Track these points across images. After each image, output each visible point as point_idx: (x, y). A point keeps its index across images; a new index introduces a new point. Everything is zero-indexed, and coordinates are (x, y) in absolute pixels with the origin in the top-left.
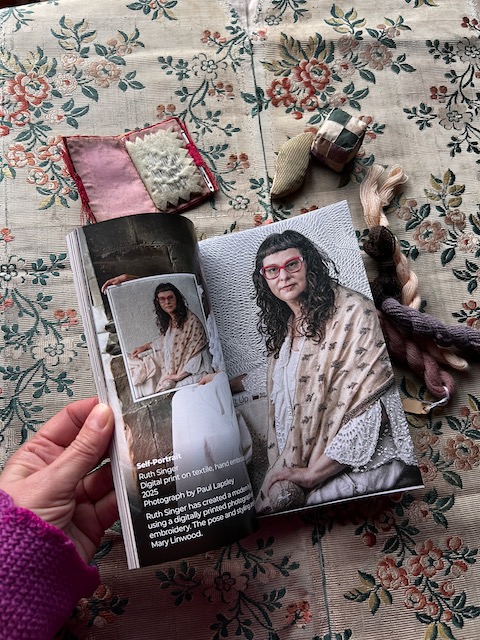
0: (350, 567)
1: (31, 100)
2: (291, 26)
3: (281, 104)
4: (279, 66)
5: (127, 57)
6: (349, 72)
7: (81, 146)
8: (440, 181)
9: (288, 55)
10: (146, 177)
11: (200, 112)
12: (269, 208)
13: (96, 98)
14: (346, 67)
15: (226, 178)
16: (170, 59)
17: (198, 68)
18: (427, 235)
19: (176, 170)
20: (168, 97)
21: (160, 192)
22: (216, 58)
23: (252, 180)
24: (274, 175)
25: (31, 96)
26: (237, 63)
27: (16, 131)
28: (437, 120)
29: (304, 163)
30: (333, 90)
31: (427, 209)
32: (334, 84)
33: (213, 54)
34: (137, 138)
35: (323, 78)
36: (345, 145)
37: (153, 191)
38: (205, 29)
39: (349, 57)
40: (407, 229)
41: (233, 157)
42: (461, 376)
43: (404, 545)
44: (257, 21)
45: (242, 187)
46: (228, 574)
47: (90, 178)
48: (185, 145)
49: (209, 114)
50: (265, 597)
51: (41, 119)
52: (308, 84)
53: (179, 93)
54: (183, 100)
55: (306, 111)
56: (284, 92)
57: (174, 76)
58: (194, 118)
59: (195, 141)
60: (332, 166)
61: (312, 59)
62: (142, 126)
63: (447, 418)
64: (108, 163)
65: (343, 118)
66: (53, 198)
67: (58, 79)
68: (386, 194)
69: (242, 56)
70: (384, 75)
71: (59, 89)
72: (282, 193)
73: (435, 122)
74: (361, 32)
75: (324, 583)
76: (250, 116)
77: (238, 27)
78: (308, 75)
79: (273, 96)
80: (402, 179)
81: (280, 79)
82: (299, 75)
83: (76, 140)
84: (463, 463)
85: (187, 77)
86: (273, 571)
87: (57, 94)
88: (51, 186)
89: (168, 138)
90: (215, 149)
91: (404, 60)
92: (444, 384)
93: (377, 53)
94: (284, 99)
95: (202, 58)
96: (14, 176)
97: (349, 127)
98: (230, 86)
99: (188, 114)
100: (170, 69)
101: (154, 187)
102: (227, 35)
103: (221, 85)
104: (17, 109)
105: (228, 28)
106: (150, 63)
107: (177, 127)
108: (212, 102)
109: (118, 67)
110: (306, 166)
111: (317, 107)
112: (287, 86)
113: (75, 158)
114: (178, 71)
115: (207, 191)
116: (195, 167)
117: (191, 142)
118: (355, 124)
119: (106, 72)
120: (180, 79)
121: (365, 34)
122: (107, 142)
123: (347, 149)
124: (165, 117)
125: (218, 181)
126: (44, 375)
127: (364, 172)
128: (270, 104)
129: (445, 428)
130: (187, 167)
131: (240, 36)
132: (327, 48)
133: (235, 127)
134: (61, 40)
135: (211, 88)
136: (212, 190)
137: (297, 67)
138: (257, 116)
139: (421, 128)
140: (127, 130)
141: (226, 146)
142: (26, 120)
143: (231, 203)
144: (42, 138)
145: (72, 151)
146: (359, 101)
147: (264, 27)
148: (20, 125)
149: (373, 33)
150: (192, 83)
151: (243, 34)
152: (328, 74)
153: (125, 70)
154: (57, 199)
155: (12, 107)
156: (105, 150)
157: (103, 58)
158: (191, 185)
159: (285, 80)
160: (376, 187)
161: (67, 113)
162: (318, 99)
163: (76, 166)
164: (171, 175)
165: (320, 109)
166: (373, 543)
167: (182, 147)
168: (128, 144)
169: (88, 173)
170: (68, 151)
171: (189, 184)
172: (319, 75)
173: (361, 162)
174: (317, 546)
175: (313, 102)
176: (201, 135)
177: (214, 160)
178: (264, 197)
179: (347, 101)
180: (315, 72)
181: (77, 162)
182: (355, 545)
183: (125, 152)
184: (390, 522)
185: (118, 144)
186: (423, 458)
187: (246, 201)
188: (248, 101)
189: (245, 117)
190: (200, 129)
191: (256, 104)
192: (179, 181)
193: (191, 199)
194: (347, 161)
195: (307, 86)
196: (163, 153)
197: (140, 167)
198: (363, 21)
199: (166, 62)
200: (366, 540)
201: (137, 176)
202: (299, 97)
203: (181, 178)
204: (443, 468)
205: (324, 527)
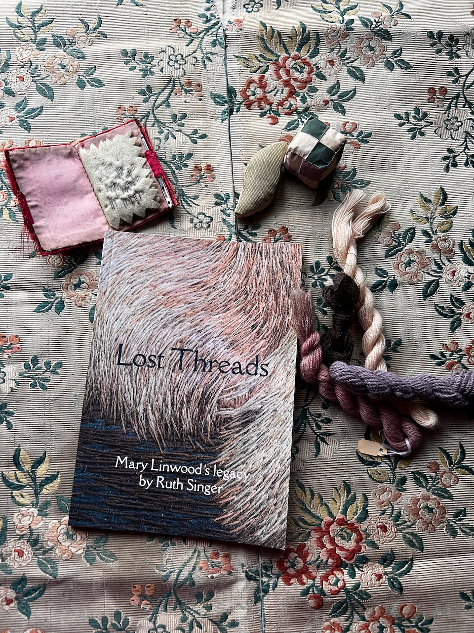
0: (293, 629)
2: (274, 13)
3: (255, 106)
4: (256, 62)
5: (88, 50)
6: (336, 68)
7: (26, 159)
8: (430, 201)
9: (267, 49)
10: (100, 191)
11: (164, 114)
12: (233, 230)
13: (51, 98)
14: (332, 63)
15: (189, 192)
16: (134, 53)
17: (163, 64)
18: (408, 264)
19: (130, 183)
20: (131, 98)
21: (113, 208)
22: (185, 51)
23: (217, 196)
24: (240, 191)
26: (208, 58)
28: (433, 127)
29: (274, 178)
30: (314, 90)
31: (411, 234)
32: (316, 82)
33: (182, 48)
34: (92, 146)
35: (305, 75)
36: (319, 162)
37: (106, 206)
38: (174, 16)
39: (336, 50)
40: (387, 256)
41: (197, 168)
43: (353, 609)
44: (234, 8)
45: (204, 204)
47: (36, 196)
48: (143, 152)
49: (174, 116)
52: (287, 83)
54: (146, 101)
55: (282, 115)
56: (259, 92)
57: (137, 73)
58: (157, 121)
59: (156, 148)
60: (306, 183)
61: (294, 53)
62: (99, 131)
63: (413, 472)
64: (57, 177)
65: (318, 130)
66: (1, 210)
67: (12, 74)
68: (362, 224)
69: (213, 50)
70: (377, 74)
71: (14, 87)
72: (247, 212)
73: (428, 131)
74: (352, 21)
76: (219, 121)
77: (212, 15)
78: (288, 73)
79: (246, 98)
81: (256, 77)
82: (277, 72)
83: (20, 152)
84: (426, 524)
85: (152, 73)
86: (210, 627)
87: (9, 93)
89: (124, 145)
90: (177, 159)
91: (400, 55)
93: (369, 46)
94: (259, 100)
95: (170, 51)
97: (324, 140)
98: (199, 85)
99: (151, 117)
100: (133, 64)
101: (107, 202)
103: (189, 83)
105: (200, 16)
106: (111, 57)
107: (137, 131)
108: (179, 103)
109: (77, 62)
110: (276, 181)
111: (296, 110)
112: (263, 86)
113: (19, 174)
114: (143, 66)
115: (165, 206)
116: (152, 180)
117: (151, 149)
118: (331, 138)
119: (64, 67)
120: (144, 76)
121: (357, 24)
122: (57, 152)
123: (320, 167)
124: (126, 120)
125: (178, 195)
128: (243, 107)
129: (410, 484)
130: (143, 180)
131: (215, 25)
132: (312, 41)
133: (201, 132)
134: (17, 30)
135: (177, 87)
136: (170, 205)
137: (276, 63)
138: (227, 121)
139: (413, 138)
140: (83, 135)
141: (190, 156)
143: (191, 221)
145: (15, 165)
146: (344, 104)
147: (241, 14)
149: (366, 23)
150: (157, 80)
151: (218, 22)
152: (311, 71)
153: (85, 65)
154: (5, 211)
156: (55, 161)
157: (61, 51)
158: (147, 200)
159: (261, 78)
161: (20, 114)
162: (297, 102)
163: (20, 182)
164: (126, 189)
165: (299, 113)
166: (320, 605)
167: (140, 156)
168: (82, 151)
169: (34, 190)
170: (11, 166)
171: (144, 200)
172: (301, 73)
173: (340, 176)
174: (259, 605)
175: (291, 105)
176: (163, 141)
177: (176, 171)
178: (229, 215)
179: (331, 103)
180: (296, 69)
181: (21, 178)
182: (300, 607)
183: (78, 161)
184: (340, 584)
185: (70, 153)
186: (383, 516)
187: (208, 220)
188: (218, 103)
189: (213, 121)
190: (163, 135)
191: (226, 106)
192: (133, 196)
193: (147, 216)
194: (322, 179)
195: (286, 86)
196: (118, 164)
197: (94, 179)
198: (356, 7)
199: (129, 56)
200: (312, 603)
201: (90, 188)
202: (275, 99)
203: (136, 192)
204: (403, 529)
205: (268, 585)
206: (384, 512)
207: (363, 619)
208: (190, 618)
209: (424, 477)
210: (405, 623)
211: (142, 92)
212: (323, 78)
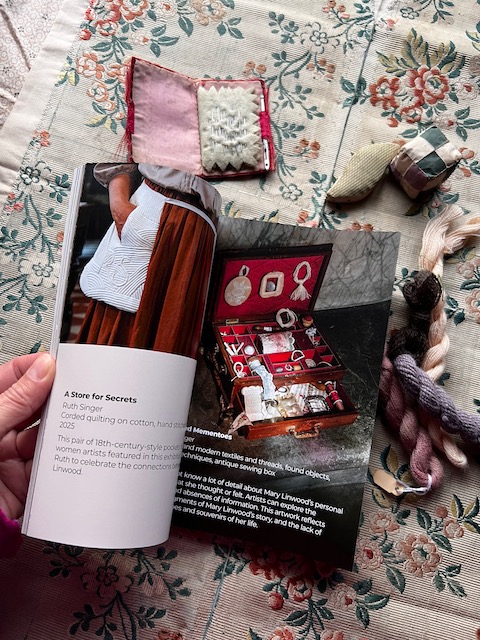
0: (243, 620)
1: (125, 13)
2: (427, 25)
3: (380, 104)
4: (395, 63)
5: (238, 1)
6: (470, 95)
7: (149, 74)
9: (410, 55)
10: (205, 130)
11: (290, 83)
12: (319, 210)
13: (189, 33)
14: (469, 89)
15: (288, 161)
16: (282, 18)
17: (306, 37)
19: (238, 134)
20: (264, 58)
21: (212, 150)
22: (331, 31)
23: (315, 174)
24: (338, 176)
25: (126, 9)
26: (351, 45)
27: (97, 39)
29: (377, 175)
30: (443, 108)
32: (447, 102)
33: (329, 27)
34: (213, 88)
35: (439, 92)
36: (428, 170)
37: (206, 146)
40: (463, 287)
41: (304, 142)
42: (453, 472)
43: (311, 624)
44: (391, 9)
45: (297, 175)
46: (115, 569)
47: (144, 110)
48: (259, 111)
50: (142, 609)
51: (126, 35)
52: (418, 93)
53: (276, 56)
54: (277, 65)
55: (404, 121)
56: (389, 92)
57: (278, 37)
58: (281, 87)
59: (271, 111)
60: (406, 189)
61: (435, 67)
62: (223, 77)
63: (418, 509)
64: (170, 102)
65: (438, 140)
66: (104, 119)
67: (160, 1)
68: (454, 241)
69: (358, 39)
71: (157, 12)
72: (339, 197)
75: (208, 624)
76: (341, 105)
77: (367, 8)
78: (423, 83)
79: (374, 93)
81: (391, 77)
82: (413, 80)
83: (145, 65)
84: (416, 567)
85: (292, 42)
86: (161, 587)
87: (152, 16)
88: (107, 106)
89: (243, 98)
90: (288, 127)
92: (430, 472)
94: (386, 100)
95: (316, 27)
96: (76, 83)
97: (440, 152)
98: (333, 67)
99: (277, 82)
100: (277, 28)
101: (208, 143)
102: (352, 12)
103: (324, 63)
104: (107, 18)
105: (356, 5)
106: (259, 15)
107: (260, 90)
108: (307, 77)
109: (225, 8)
110: (377, 178)
111: (419, 121)
112: (394, 87)
113: (137, 83)
114: (285, 32)
115: (261, 166)
116: (259, 138)
117: (267, 111)
118: (449, 151)
119: (211, 9)
120: (283, 42)
122: (178, 80)
123: (428, 175)
124: (251, 76)
125: (277, 161)
126: (21, 291)
127: (440, 208)
128: (368, 101)
129: (412, 521)
130: (250, 135)
131: (366, 18)
132: (457, 62)
133: (320, 111)
135: (312, 62)
136: (267, 168)
137: (414, 71)
138: (348, 108)
140: (206, 76)
141: (301, 128)
142: (111, 32)
143: (281, 189)
144: (119, 55)
145: (136, 74)
146: (467, 130)
147: (396, 16)
148: (103, 34)
150: (294, 50)
151: (371, 16)
152: (446, 89)
153: (231, 14)
154: (109, 121)
155: (103, 14)
156: (174, 87)
158: (246, 155)
159: (395, 80)
160: (446, 229)
161: (154, 38)
162: (423, 113)
163: (135, 91)
164: (231, 137)
165: (421, 124)
166: (278, 607)
167: (254, 112)
168: (201, 90)
169: (145, 104)
170: (132, 73)
171: (245, 153)
172: (435, 87)
173: (442, 197)
174: (218, 581)
175: (416, 114)
176: (280, 107)
177: (283, 138)
178: (320, 195)
179: (455, 125)
180: (432, 83)
181: (137, 88)
182: (258, 601)
183: (194, 97)
184: (306, 593)
185: (190, 86)
186: (373, 542)
187: (299, 193)
188: (346, 90)
189: (335, 104)
190: (282, 101)
191: (353, 94)
192: (235, 146)
193: (241, 169)
194: (425, 189)
195: (417, 95)
196: (232, 112)
197: (203, 117)
199: (276, 19)
200: (271, 601)
201: (196, 125)
202: (404, 103)
203: (239, 143)
204: (390, 562)
205: (233, 567)
206: (376, 538)
208: (144, 570)
209: (429, 518)
212: (456, 99)
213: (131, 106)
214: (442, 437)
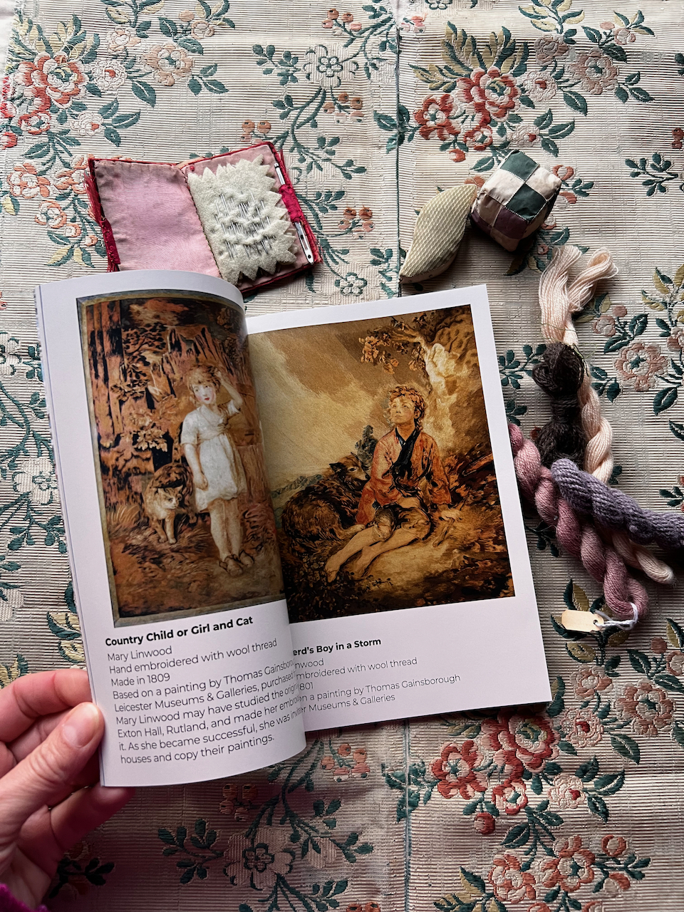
0: (450, 861)
1: (55, 96)
2: (467, 12)
3: (435, 135)
4: (439, 76)
5: (206, 42)
6: (548, 93)
7: (117, 176)
8: (669, 281)
9: (455, 58)
10: (213, 231)
11: (308, 136)
13: (152, 102)
14: (543, 85)
15: (336, 244)
16: (272, 50)
17: (311, 68)
18: (636, 363)
19: (258, 224)
20: (262, 111)
21: (231, 256)
22: (343, 53)
23: (375, 251)
24: (408, 247)
25: (55, 90)
26: (374, 65)
27: (26, 143)
28: (678, 182)
29: (457, 232)
30: (517, 119)
31: (642, 323)
32: (521, 109)
33: (338, 48)
34: (207, 170)
35: (505, 99)
36: (523, 211)
37: (221, 253)
38: (330, 6)
39: (550, 69)
40: (608, 349)
41: (350, 212)
42: (658, 590)
43: (537, 838)
44: (413, 2)
45: (357, 260)
46: (266, 847)
47: (125, 226)
48: (277, 186)
49: (322, 141)
50: (316, 888)
51: (66, 126)
52: (480, 108)
54: (283, 116)
55: (471, 150)
56: (441, 116)
57: (274, 78)
58: (298, 145)
59: (294, 181)
60: (500, 241)
61: (492, 67)
62: (216, 152)
63: (629, 651)
64: (157, 205)
65: (525, 168)
66: (71, 251)
67: (99, 67)
68: (580, 293)
69: (382, 55)
70: (605, 105)
71: (100, 84)
72: (417, 275)
73: (672, 186)
74: (574, 32)
75: (407, 880)
76: (384, 150)
77: (382, 8)
78: (482, 93)
79: (423, 122)
80: (607, 273)
81: (438, 95)
82: (467, 91)
83: (109, 165)
84: (646, 724)
85: (295, 80)
86: (332, 851)
87: (94, 91)
88: (70, 231)
89: (252, 174)
90: (323, 197)
91: (637, 82)
92: (631, 599)
93: (595, 67)
94: (441, 127)
95: (321, 52)
97: (532, 183)
98: (358, 101)
99: (290, 139)
100: (269, 65)
101: (223, 248)
102: (364, 20)
103: (345, 97)
104: (32, 109)
105: (367, 8)
106: (240, 53)
107: (270, 157)
108: (329, 123)
109: (191, 56)
110: (459, 237)
111: (491, 144)
112: (446, 108)
113: (105, 193)
114: (282, 69)
115: (303, 261)
116: (289, 223)
117: (288, 183)
118: (542, 180)
119: (172, 62)
120: (283, 83)
121: (581, 36)
122: (158, 173)
123: (525, 217)
124: (254, 141)
125: (321, 247)
126: (28, 517)
127: (550, 254)
128: (417, 134)
129: (625, 668)
130: (276, 222)
131: (384, 22)
132: (518, 54)
133: (357, 165)
134: (110, 8)
135: (328, 101)
136: (311, 260)
137: (466, 79)
138: (394, 152)
139: (650, 193)
140: (193, 156)
141: (340, 194)
142: (44, 127)
143: (337, 283)
144: (65, 156)
145: (101, 181)
146: (556, 141)
147: (422, 10)
148: (33, 133)
149: (593, 35)
150: (301, 89)
151: (390, 19)
152: (514, 94)
153: (201, 62)
154: (77, 252)
155: (24, 105)
156: (155, 183)
157: (170, 40)
158: (279, 250)
159: (445, 98)
160: (565, 279)
161: (106, 121)
162: (493, 134)
163: (105, 205)
164: (251, 232)
165: (494, 149)
166: (490, 829)
167: (272, 190)
168: (192, 177)
169: (124, 218)
170: (95, 182)
171: (275, 249)
172: (500, 94)
173: (548, 238)
174: (403, 823)
175: (484, 137)
176: (304, 173)
177: (320, 214)
178: (390, 279)
179: (539, 138)
180: (494, 90)
181: (108, 200)
182: (462, 830)
183: (185, 189)
184: (520, 801)
185: (175, 176)
186: (584, 709)
187: (361, 283)
188: (384, 127)
189: (376, 150)
190: (305, 164)
191: (395, 131)
192: (261, 243)
193: (276, 272)
194: (525, 235)
195: (479, 111)
196: (242, 197)
197: (206, 215)
198: (579, 13)
199: (265, 54)
200: (479, 825)
201: (199, 227)
202: (464, 127)
203: (265, 237)
204: (613, 729)
205: (418, 797)
206: (587, 704)
207: (551, 853)
208: (304, 837)
209: (645, 659)
210: (610, 863)
211: (279, 104)
212: (530, 104)
213: (106, 226)
214: (634, 552)
